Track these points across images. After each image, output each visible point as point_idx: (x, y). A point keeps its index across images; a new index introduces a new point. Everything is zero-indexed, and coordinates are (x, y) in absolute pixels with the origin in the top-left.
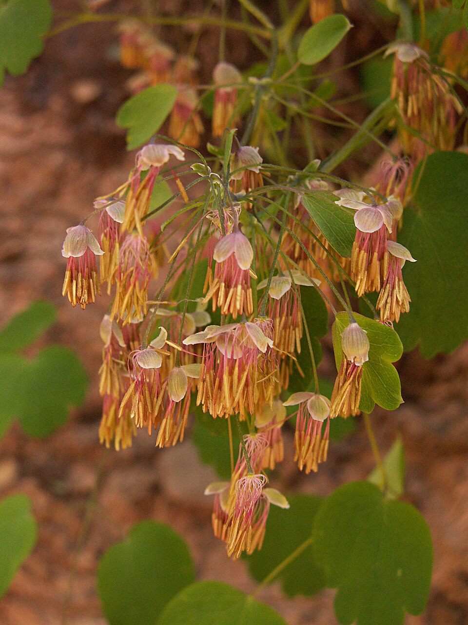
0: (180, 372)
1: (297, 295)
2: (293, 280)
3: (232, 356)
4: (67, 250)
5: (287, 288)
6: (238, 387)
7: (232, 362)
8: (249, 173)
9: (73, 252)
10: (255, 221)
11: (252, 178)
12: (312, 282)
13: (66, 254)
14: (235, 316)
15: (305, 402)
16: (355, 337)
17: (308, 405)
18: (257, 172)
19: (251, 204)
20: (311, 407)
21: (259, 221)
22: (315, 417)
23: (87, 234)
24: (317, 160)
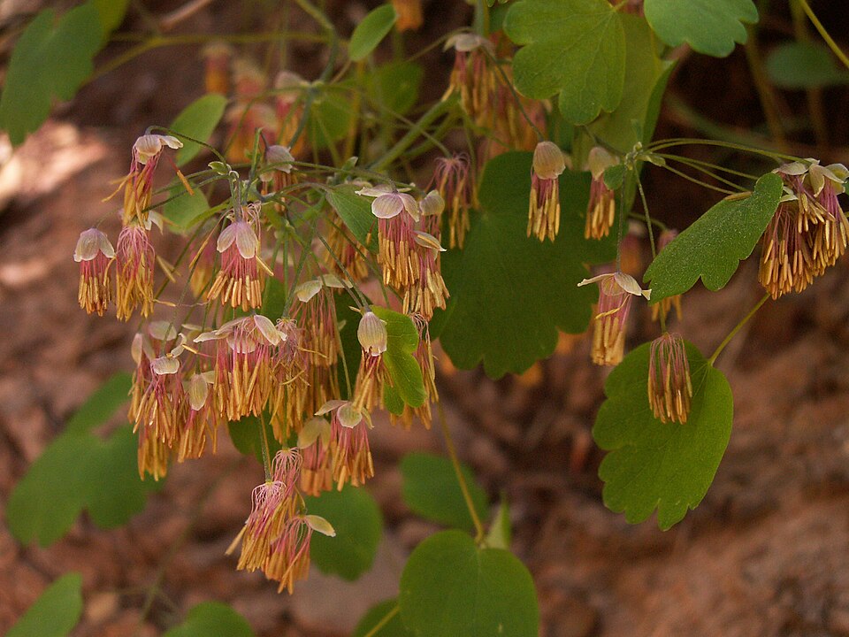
0: (200, 379)
1: (331, 299)
2: (324, 282)
3: (241, 351)
4: (79, 255)
5: (317, 290)
6: (249, 383)
7: (241, 356)
8: (280, 174)
9: (84, 256)
10: (287, 224)
11: (284, 180)
12: (344, 284)
13: (78, 258)
14: (244, 308)
15: (336, 411)
16: (368, 325)
17: (338, 413)
18: (288, 172)
19: (283, 207)
20: (341, 414)
21: (291, 223)
22: (344, 424)
23: (98, 236)
24: (354, 158)
